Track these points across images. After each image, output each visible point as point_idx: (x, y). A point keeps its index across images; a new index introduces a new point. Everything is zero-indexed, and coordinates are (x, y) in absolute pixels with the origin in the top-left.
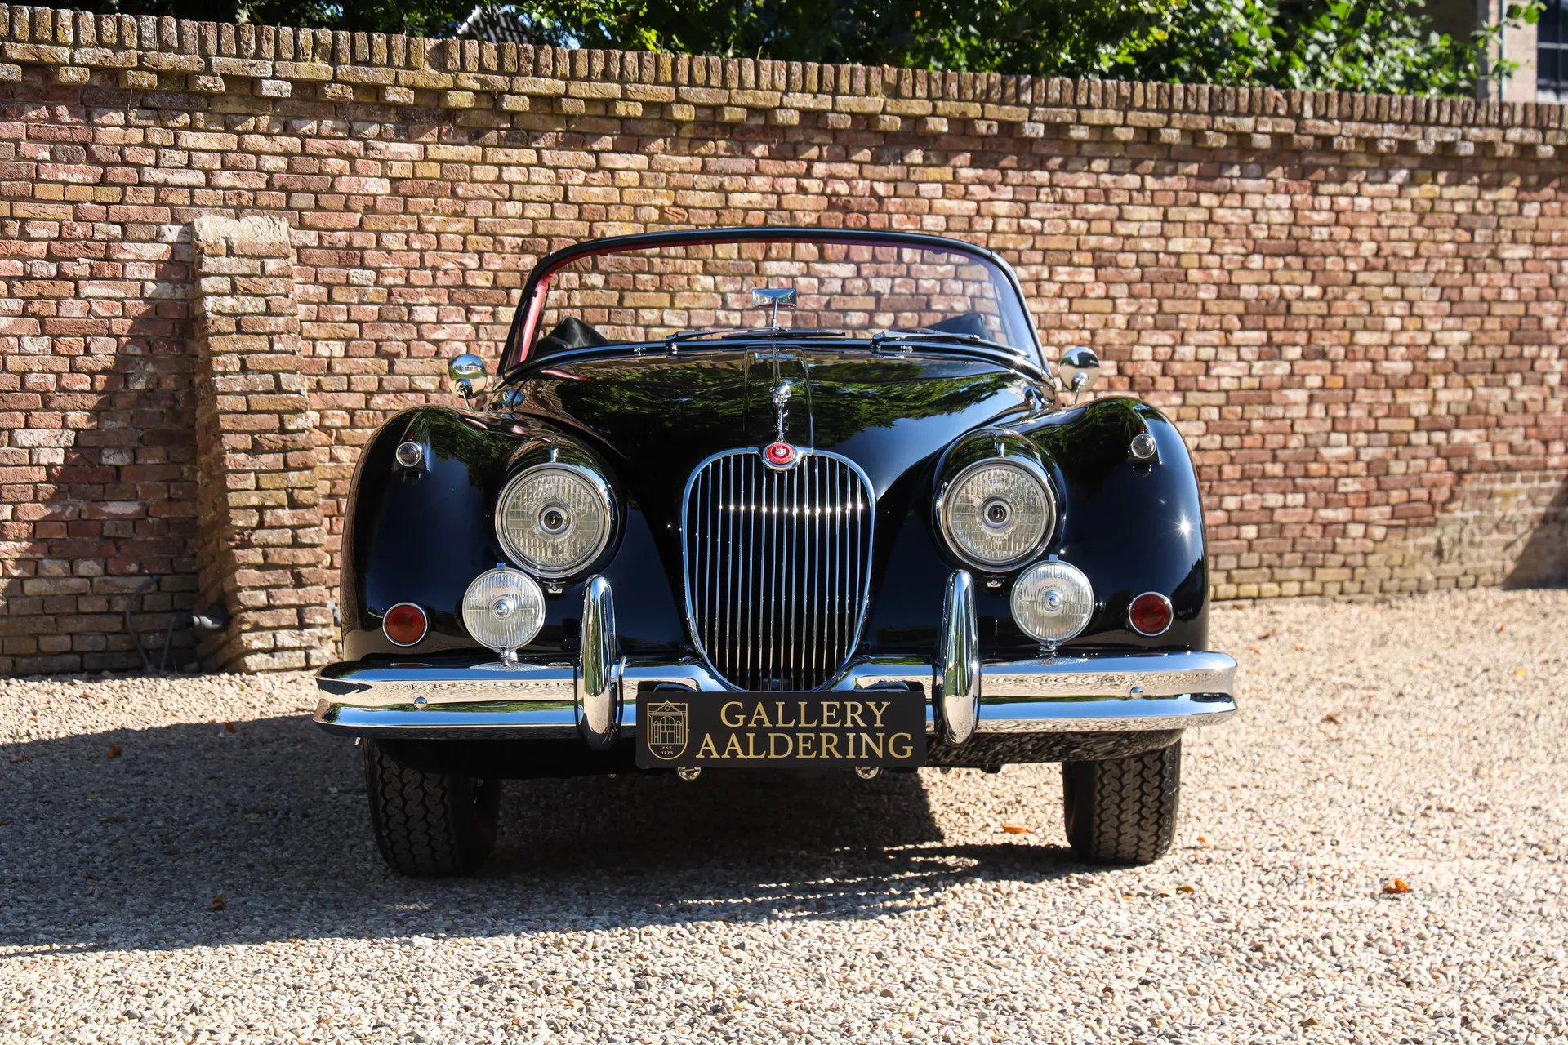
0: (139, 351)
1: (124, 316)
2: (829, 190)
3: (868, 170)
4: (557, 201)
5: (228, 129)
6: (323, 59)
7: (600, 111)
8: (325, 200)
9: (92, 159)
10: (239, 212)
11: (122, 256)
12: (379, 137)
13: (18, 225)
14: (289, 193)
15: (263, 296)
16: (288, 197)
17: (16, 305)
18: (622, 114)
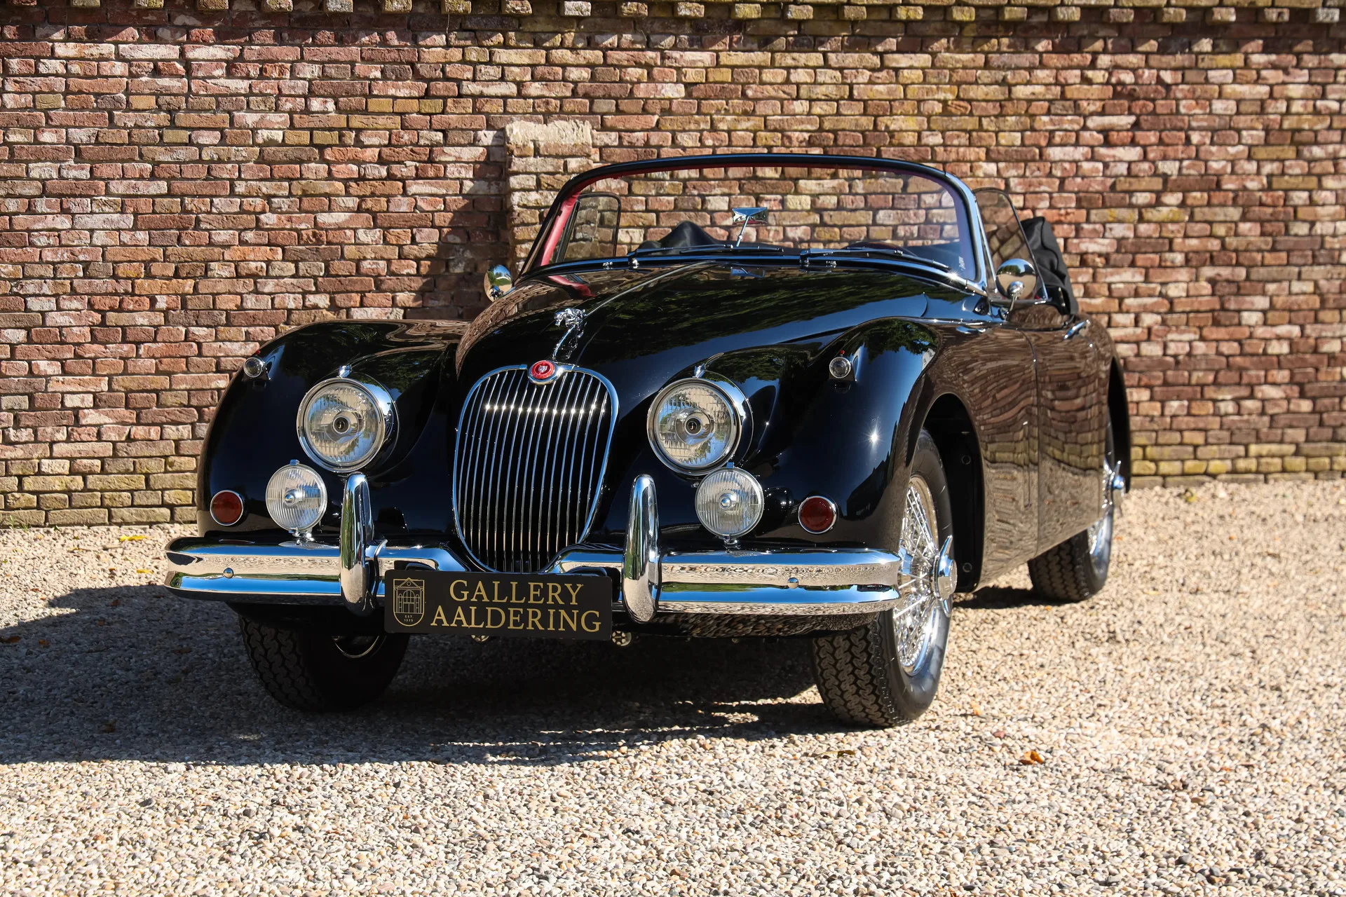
0: (458, 240)
1: (445, 210)
2: (1114, 80)
3: (1154, 60)
5: (537, 45)
7: (885, 15)
8: (625, 104)
9: (417, 76)
10: (547, 117)
11: (443, 159)
12: (675, 47)
13: (353, 134)
14: (592, 99)
16: (592, 103)
17: (352, 202)
18: (904, 18)
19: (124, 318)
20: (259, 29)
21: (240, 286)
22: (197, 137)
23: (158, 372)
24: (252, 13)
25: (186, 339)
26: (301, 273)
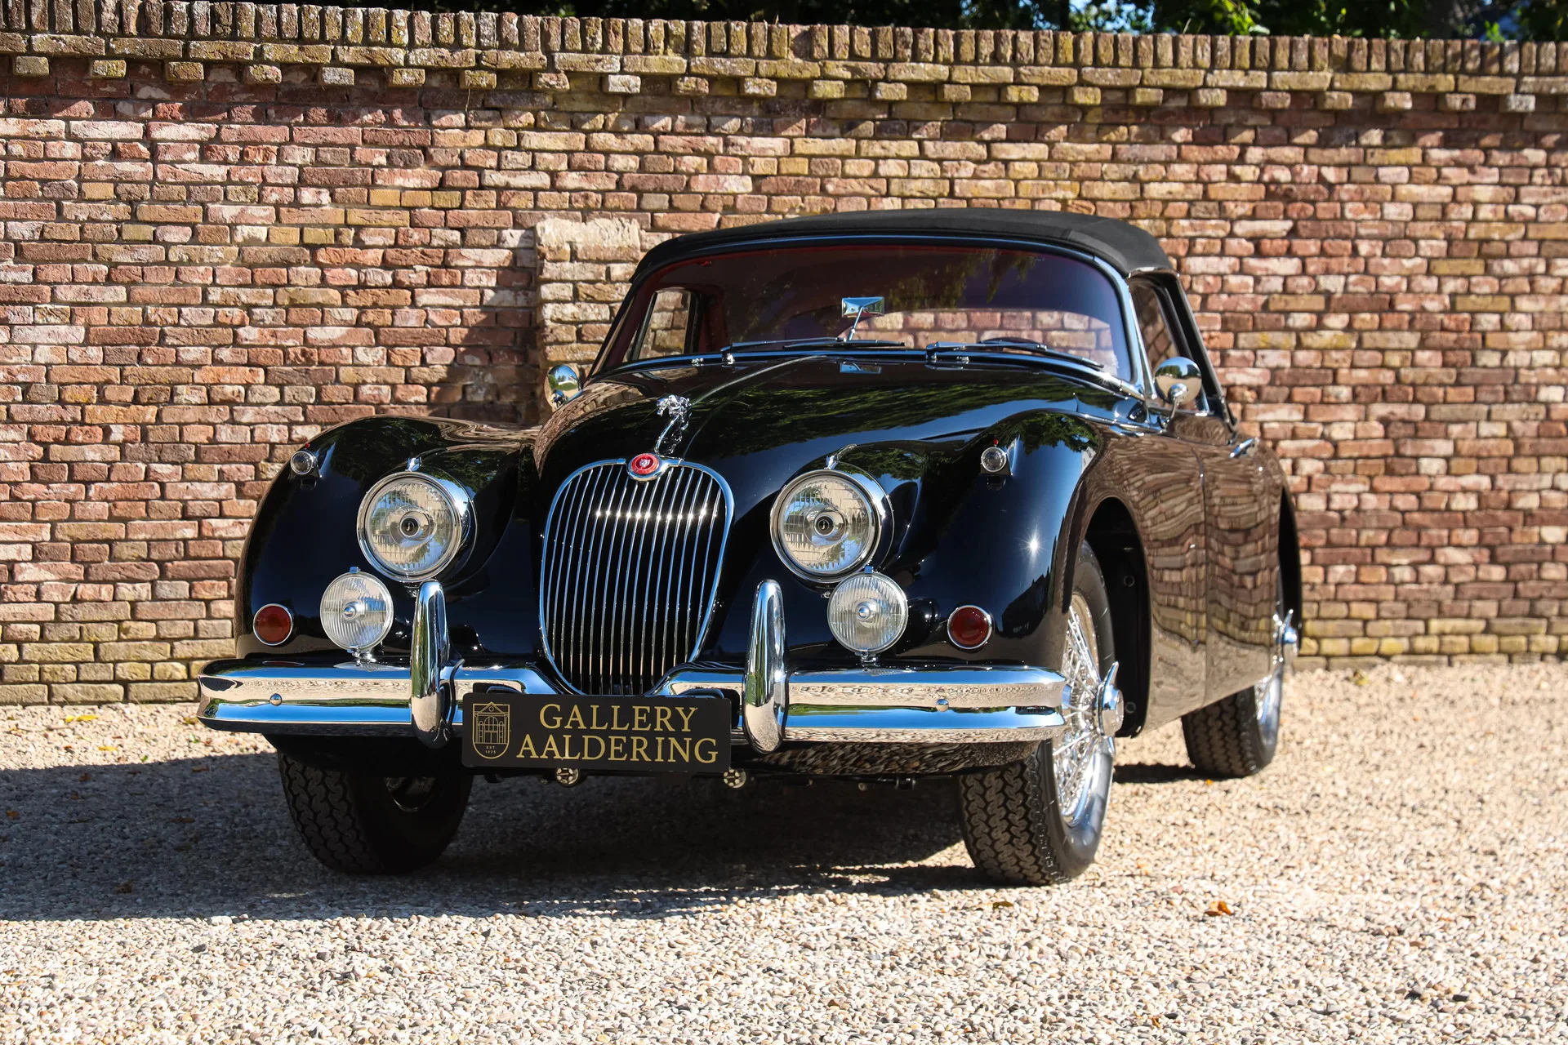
0: (477, 362)
1: (462, 325)
2: (1266, 178)
3: (1314, 154)
4: (941, 196)
5: (575, 127)
6: (676, 52)
7: (992, 96)
8: (679, 200)
9: (430, 163)
10: (586, 214)
11: (461, 263)
12: (740, 132)
13: (352, 232)
14: (640, 194)
15: (608, 302)
16: (640, 198)
17: (350, 315)
18: (1016, 100)
19: (71, 452)
20: (241, 104)
21: (213, 413)
22: (163, 234)
23: (112, 519)
24: (231, 84)
25: (146, 479)
26: (287, 400)
